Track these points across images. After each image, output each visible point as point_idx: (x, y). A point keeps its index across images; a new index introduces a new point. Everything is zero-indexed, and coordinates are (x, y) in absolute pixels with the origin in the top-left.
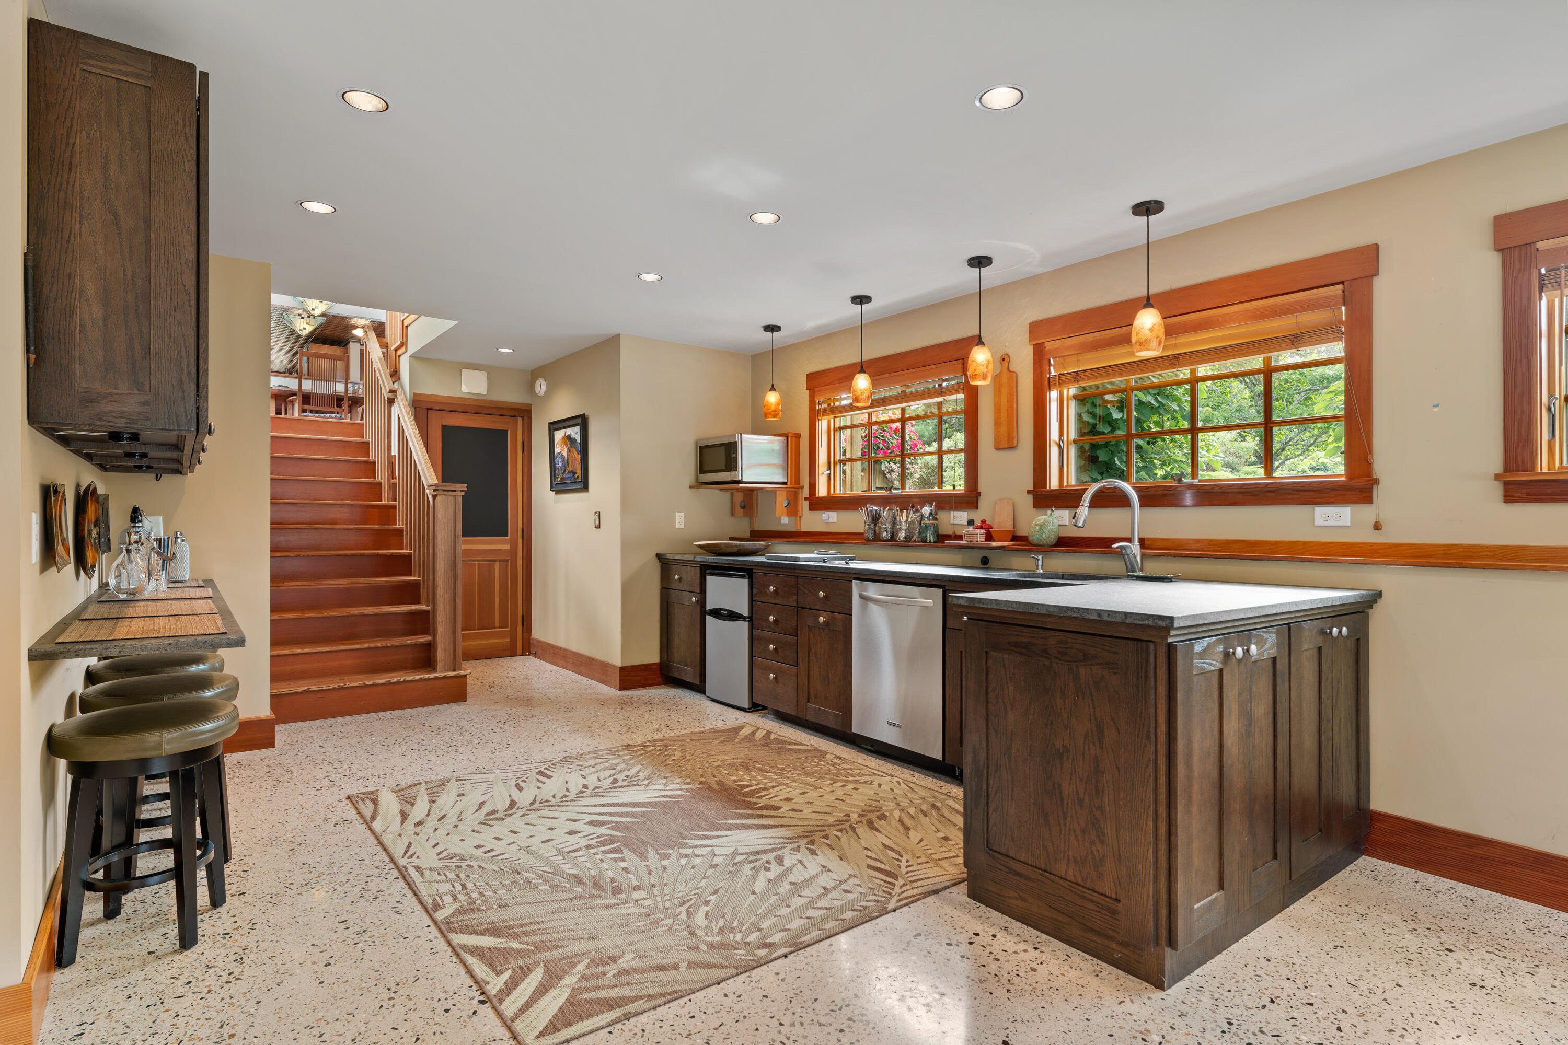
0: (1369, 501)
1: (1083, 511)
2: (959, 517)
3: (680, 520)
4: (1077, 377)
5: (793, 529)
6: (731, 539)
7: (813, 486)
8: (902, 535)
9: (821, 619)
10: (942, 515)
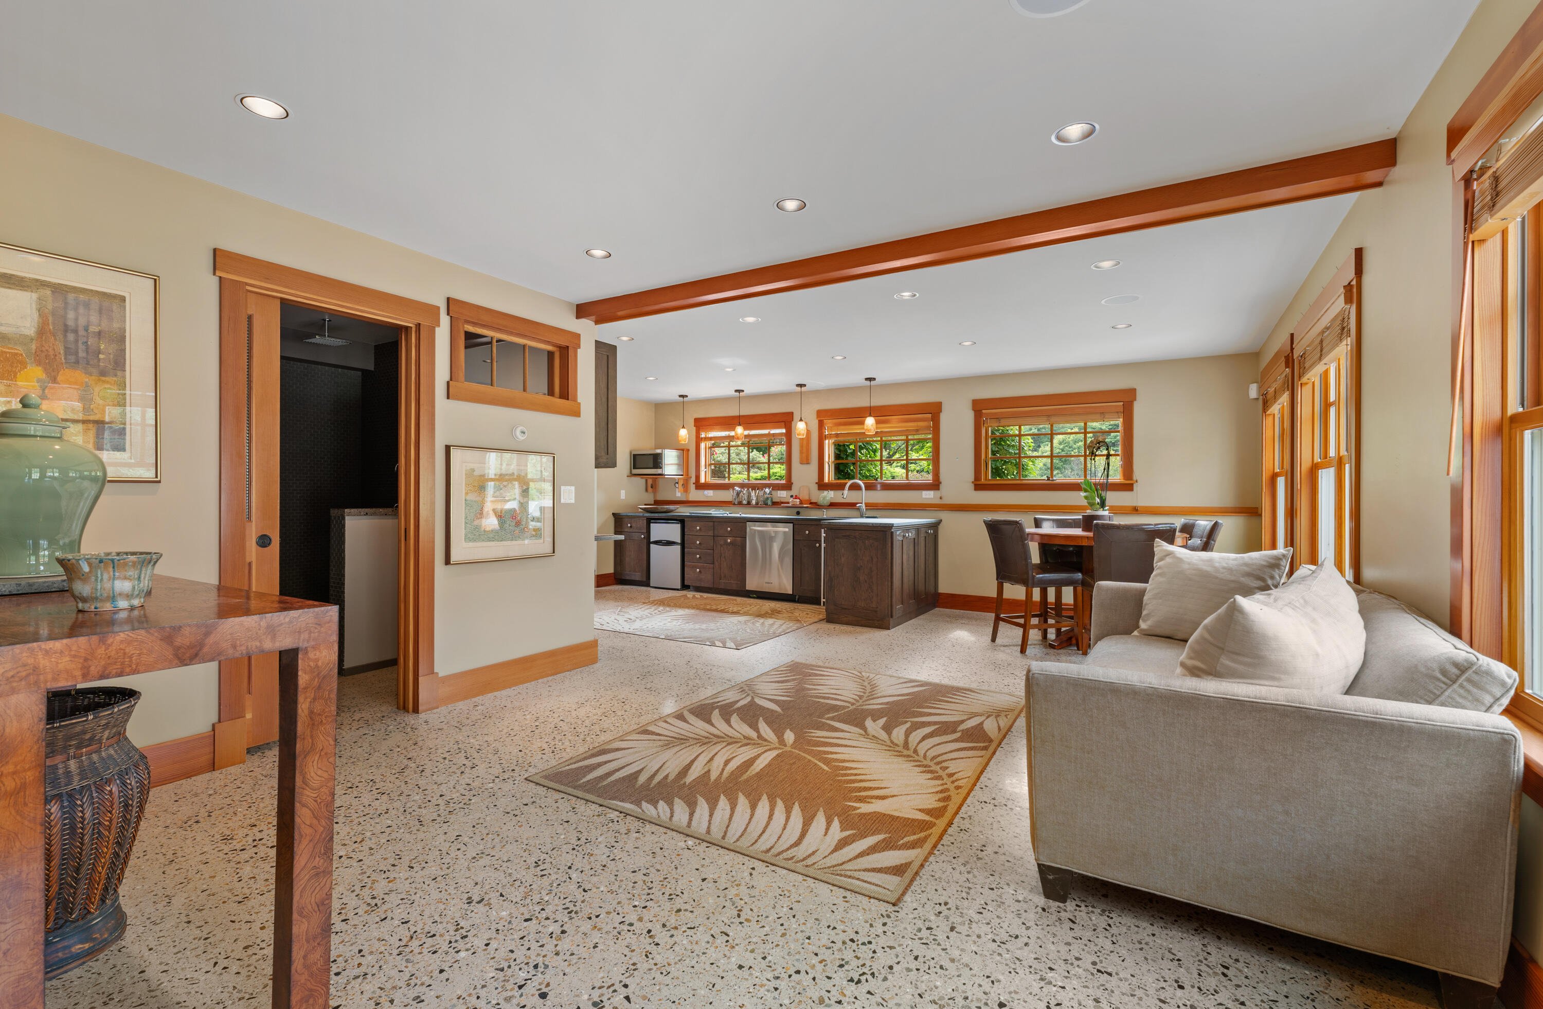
0: (938, 489)
1: (846, 492)
2: (782, 495)
3: (623, 494)
4: (837, 435)
5: (684, 499)
6: (645, 505)
7: (698, 477)
8: (754, 502)
9: (729, 541)
10: (773, 492)
